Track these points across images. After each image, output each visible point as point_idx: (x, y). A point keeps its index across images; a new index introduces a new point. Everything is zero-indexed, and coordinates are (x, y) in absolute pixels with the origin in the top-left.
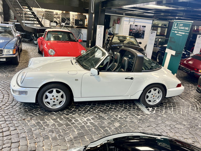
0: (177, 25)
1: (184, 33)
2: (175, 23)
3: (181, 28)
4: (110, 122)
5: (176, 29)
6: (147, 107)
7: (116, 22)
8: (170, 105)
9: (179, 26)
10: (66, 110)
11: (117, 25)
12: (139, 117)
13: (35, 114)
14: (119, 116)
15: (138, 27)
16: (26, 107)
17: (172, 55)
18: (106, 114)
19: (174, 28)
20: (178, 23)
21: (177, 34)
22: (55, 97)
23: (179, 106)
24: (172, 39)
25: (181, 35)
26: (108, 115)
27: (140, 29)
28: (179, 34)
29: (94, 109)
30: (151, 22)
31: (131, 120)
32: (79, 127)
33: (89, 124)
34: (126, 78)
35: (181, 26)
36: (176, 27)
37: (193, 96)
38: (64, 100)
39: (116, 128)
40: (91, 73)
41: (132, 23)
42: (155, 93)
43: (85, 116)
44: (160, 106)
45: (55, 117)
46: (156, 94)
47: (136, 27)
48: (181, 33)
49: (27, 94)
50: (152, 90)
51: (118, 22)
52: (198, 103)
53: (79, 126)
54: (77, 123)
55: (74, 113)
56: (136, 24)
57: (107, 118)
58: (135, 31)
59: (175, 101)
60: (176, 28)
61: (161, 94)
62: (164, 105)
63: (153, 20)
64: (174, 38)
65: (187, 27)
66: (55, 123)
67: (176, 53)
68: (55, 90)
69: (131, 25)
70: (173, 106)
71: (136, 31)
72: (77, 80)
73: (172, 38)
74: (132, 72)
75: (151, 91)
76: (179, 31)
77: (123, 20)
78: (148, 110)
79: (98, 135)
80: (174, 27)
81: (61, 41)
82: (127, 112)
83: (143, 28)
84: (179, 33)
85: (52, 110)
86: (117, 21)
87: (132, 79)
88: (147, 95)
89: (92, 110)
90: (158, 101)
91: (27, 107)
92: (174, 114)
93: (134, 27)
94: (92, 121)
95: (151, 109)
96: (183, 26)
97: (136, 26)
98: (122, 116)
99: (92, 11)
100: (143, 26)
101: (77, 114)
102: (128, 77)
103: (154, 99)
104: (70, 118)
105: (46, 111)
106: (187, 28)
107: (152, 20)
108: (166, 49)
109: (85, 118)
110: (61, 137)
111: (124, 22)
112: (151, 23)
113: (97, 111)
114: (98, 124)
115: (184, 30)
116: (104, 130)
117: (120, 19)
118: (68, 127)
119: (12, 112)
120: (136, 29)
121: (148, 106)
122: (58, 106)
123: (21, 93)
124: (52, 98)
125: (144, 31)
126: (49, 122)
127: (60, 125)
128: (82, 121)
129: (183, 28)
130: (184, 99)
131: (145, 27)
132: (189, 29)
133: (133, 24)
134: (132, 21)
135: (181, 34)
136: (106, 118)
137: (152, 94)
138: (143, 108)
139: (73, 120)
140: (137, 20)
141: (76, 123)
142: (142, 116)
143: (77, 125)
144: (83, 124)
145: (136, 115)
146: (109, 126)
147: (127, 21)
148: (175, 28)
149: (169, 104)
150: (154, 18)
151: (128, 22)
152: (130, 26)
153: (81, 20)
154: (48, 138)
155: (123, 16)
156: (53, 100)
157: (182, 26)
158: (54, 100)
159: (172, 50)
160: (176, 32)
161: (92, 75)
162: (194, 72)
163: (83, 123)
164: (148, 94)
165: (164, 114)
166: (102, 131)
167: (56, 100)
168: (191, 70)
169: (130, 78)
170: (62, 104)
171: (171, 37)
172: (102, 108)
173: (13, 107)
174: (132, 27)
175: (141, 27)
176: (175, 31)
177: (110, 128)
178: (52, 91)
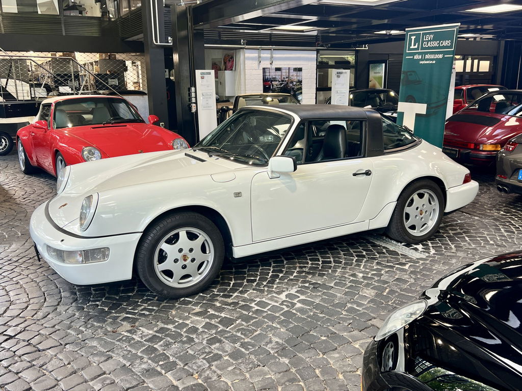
0: (416, 41)
1: (441, 56)
2: (411, 35)
3: (429, 45)
4: (347, 290)
5: (418, 49)
6: (408, 245)
7: (223, 66)
8: (455, 232)
9: (423, 41)
10: (215, 288)
11: (227, 73)
12: (407, 267)
13: (136, 311)
14: (361, 275)
15: (284, 74)
16: (98, 303)
17: (417, 115)
18: (325, 277)
19: (410, 49)
20: (418, 36)
21: (421, 62)
22: (186, 251)
23: (477, 229)
24: (411, 75)
25: (434, 62)
26: (331, 277)
27: (288, 77)
28: (427, 60)
29: (286, 272)
30: (313, 55)
31: (394, 277)
32: (278, 317)
33: (299, 305)
34: (355, 175)
35: (428, 42)
36: (415, 45)
37: (489, 206)
38: (210, 257)
39: (372, 301)
40: (272, 172)
41: (266, 64)
42: (423, 205)
43: (273, 290)
44: (437, 237)
45: (198, 309)
46: (425, 206)
47: (279, 73)
48: (432, 57)
49: (108, 256)
50: (415, 197)
51: (229, 65)
52: (510, 218)
53: (277, 315)
54: (267, 308)
55: (241, 289)
56: (277, 64)
57: (334, 284)
58: (277, 83)
59: (459, 222)
60: (416, 47)
61: (436, 204)
62: (444, 233)
63: (318, 51)
64: (414, 72)
65: (445, 39)
66: (208, 320)
67: (427, 108)
68: (183, 234)
69: (264, 69)
70: (464, 232)
71: (281, 84)
72: (238, 195)
73: (409, 73)
74: (364, 157)
75: (412, 201)
76: (427, 53)
77: (242, 57)
78: (416, 249)
79: (339, 323)
80: (410, 45)
81: (102, 125)
82: (372, 264)
83: (295, 73)
84: (427, 57)
85: (182, 292)
86: (225, 63)
87: (368, 173)
88: (406, 213)
89: (281, 275)
90: (431, 224)
91: (99, 301)
92: (479, 247)
93: (272, 74)
94: (302, 297)
95: (420, 247)
96: (434, 39)
97: (278, 69)
98: (368, 274)
99: (157, 42)
100: (295, 69)
101: (251, 291)
102: (357, 171)
103: (423, 220)
104: (240, 302)
105: (161, 300)
106: (446, 43)
107: (316, 52)
108: (399, 103)
109: (279, 294)
110: (249, 347)
111: (247, 62)
112: (314, 58)
113: (295, 274)
114: (323, 300)
115: (439, 47)
116: (346, 311)
117: (232, 58)
118: (252, 321)
119: (62, 321)
120: (278, 78)
121: (411, 240)
122: (196, 280)
123: (89, 255)
124: (179, 256)
125: (300, 82)
126: (191, 323)
127: (226, 322)
128: (276, 302)
129: (436, 44)
130: (474, 214)
131: (300, 70)
132: (452, 43)
133: (269, 66)
134: (266, 59)
135: (432, 60)
136: (332, 285)
137: (417, 208)
138: (400, 248)
139: (253, 305)
140: (278, 55)
141: (265, 310)
142: (412, 264)
143: (269, 312)
144: (286, 309)
145: (397, 264)
146: (352, 300)
147: (252, 59)
148: (412, 47)
149: (452, 230)
150: (318, 46)
151: (257, 62)
152: (262, 71)
153: (113, 75)
154: (218, 357)
155: (241, 48)
156: (181, 263)
157: (431, 41)
158: (185, 260)
159: (415, 102)
160: (416, 57)
161: (274, 176)
162: (470, 152)
163: (284, 307)
164: (407, 210)
165: (456, 250)
166: (344, 313)
167: (189, 260)
168: (459, 151)
169: (364, 172)
170: (206, 270)
171: (405, 73)
172: (305, 267)
173: (56, 309)
174: (267, 74)
175: (292, 71)
176: (415, 54)
177: (359, 305)
178: (176, 237)
